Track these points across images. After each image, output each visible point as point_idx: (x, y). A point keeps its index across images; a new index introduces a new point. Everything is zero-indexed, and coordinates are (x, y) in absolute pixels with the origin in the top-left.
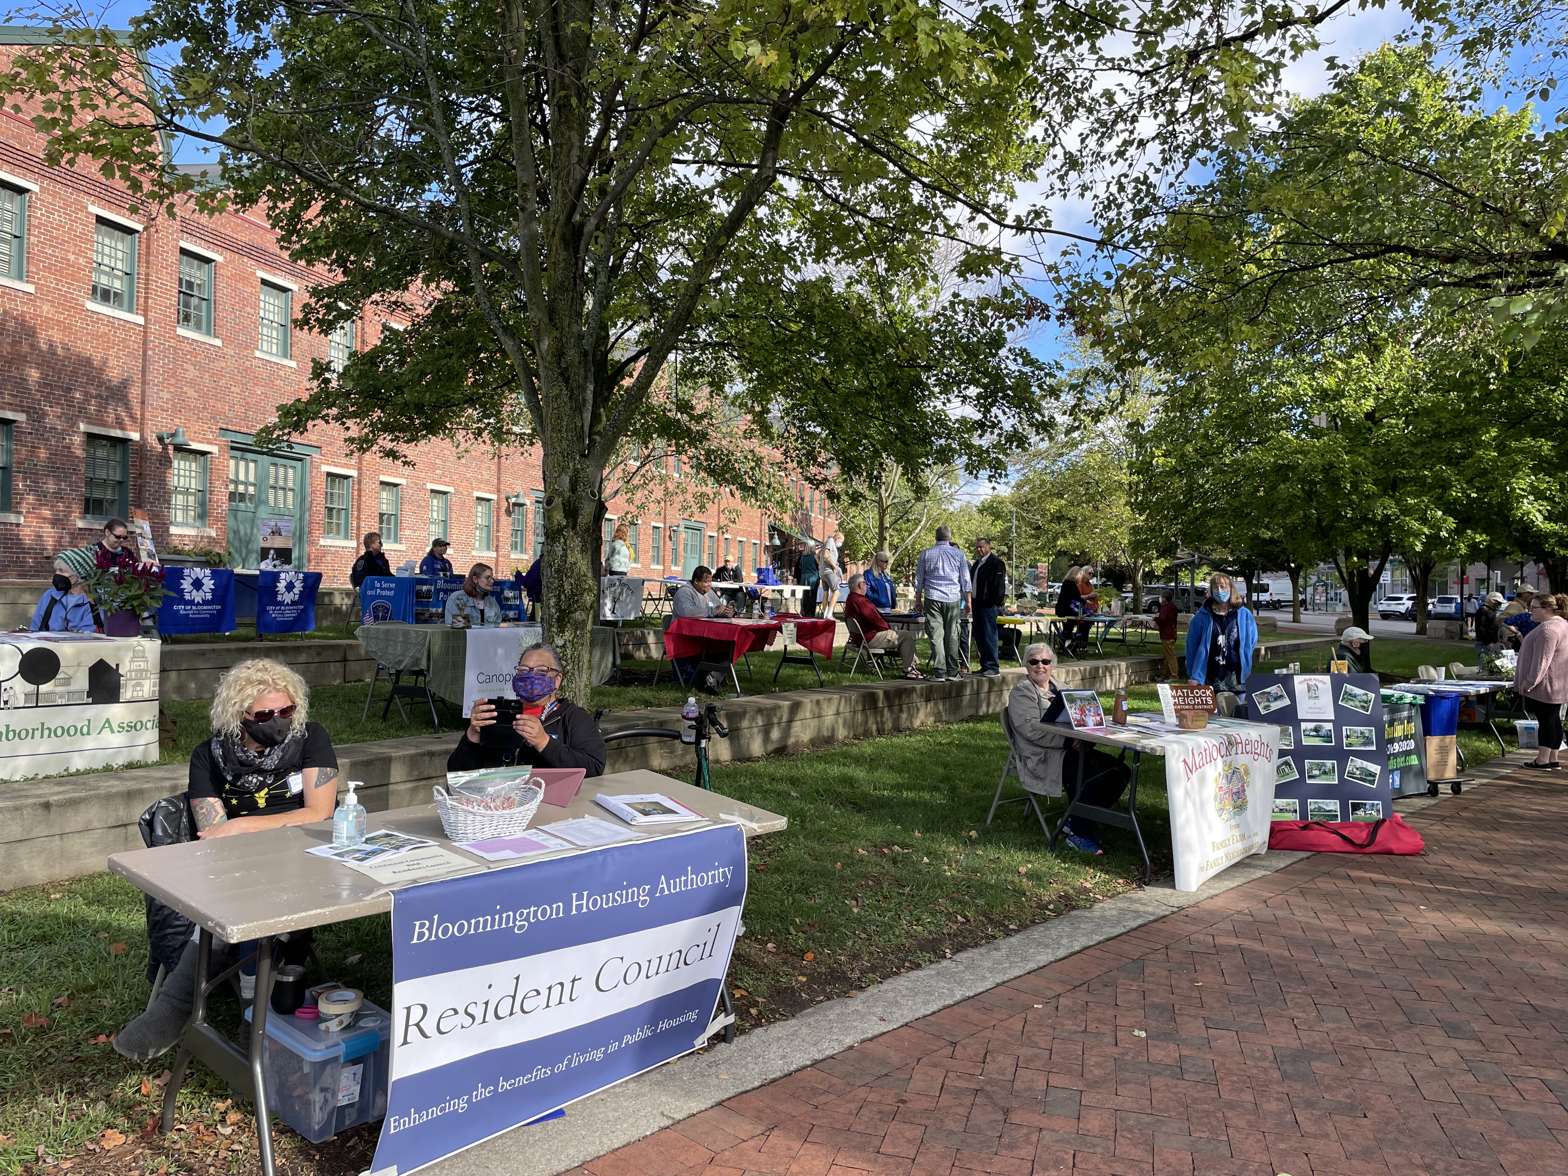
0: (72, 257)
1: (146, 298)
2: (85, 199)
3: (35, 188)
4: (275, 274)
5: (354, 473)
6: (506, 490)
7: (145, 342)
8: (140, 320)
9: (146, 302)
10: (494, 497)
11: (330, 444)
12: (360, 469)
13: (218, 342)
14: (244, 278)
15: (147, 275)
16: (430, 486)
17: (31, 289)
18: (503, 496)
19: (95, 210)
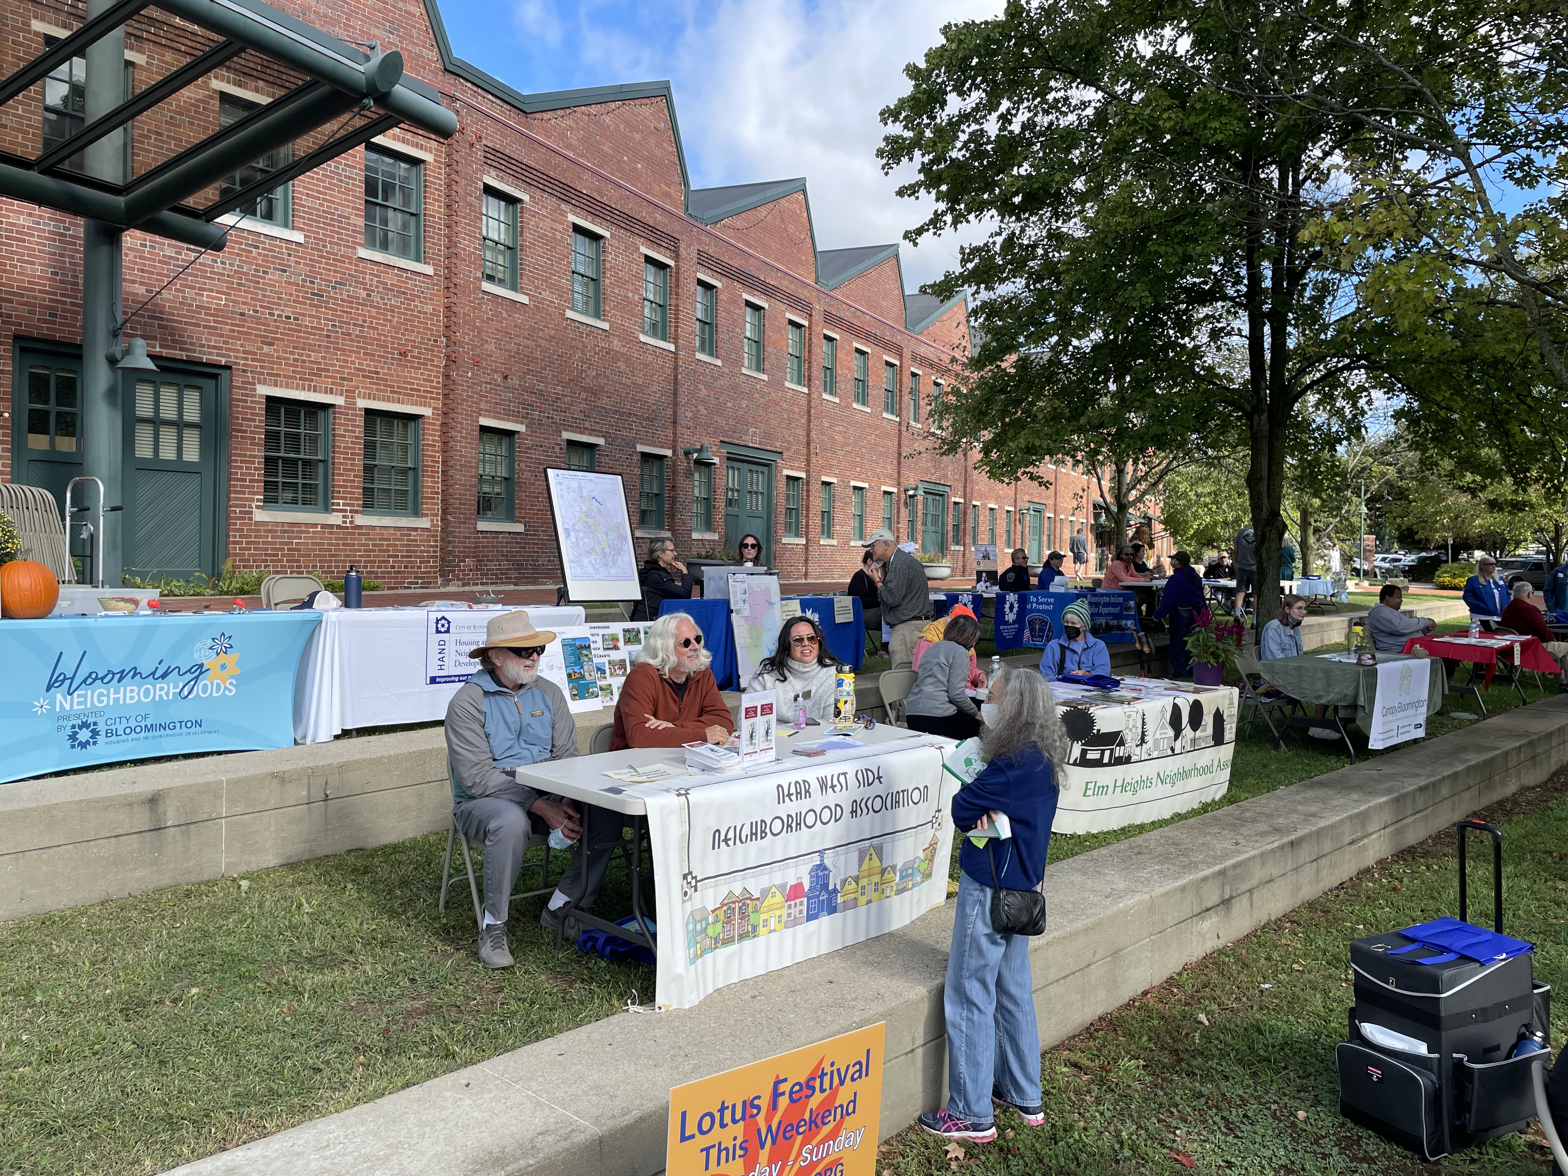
0: (630, 295)
1: (677, 327)
2: (639, 241)
3: (607, 234)
4: (754, 295)
5: (803, 475)
6: (905, 483)
7: (676, 368)
8: (672, 348)
9: (676, 331)
10: (895, 490)
11: (788, 449)
12: (808, 472)
13: (719, 363)
14: (733, 301)
15: (677, 306)
16: (853, 483)
17: (606, 326)
18: (902, 489)
19: (644, 250)
